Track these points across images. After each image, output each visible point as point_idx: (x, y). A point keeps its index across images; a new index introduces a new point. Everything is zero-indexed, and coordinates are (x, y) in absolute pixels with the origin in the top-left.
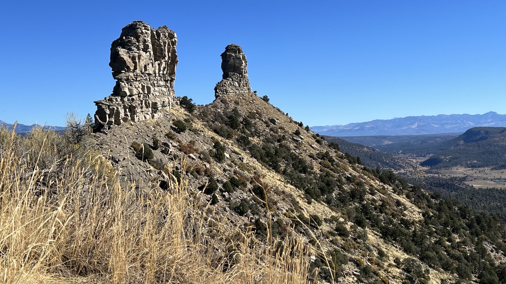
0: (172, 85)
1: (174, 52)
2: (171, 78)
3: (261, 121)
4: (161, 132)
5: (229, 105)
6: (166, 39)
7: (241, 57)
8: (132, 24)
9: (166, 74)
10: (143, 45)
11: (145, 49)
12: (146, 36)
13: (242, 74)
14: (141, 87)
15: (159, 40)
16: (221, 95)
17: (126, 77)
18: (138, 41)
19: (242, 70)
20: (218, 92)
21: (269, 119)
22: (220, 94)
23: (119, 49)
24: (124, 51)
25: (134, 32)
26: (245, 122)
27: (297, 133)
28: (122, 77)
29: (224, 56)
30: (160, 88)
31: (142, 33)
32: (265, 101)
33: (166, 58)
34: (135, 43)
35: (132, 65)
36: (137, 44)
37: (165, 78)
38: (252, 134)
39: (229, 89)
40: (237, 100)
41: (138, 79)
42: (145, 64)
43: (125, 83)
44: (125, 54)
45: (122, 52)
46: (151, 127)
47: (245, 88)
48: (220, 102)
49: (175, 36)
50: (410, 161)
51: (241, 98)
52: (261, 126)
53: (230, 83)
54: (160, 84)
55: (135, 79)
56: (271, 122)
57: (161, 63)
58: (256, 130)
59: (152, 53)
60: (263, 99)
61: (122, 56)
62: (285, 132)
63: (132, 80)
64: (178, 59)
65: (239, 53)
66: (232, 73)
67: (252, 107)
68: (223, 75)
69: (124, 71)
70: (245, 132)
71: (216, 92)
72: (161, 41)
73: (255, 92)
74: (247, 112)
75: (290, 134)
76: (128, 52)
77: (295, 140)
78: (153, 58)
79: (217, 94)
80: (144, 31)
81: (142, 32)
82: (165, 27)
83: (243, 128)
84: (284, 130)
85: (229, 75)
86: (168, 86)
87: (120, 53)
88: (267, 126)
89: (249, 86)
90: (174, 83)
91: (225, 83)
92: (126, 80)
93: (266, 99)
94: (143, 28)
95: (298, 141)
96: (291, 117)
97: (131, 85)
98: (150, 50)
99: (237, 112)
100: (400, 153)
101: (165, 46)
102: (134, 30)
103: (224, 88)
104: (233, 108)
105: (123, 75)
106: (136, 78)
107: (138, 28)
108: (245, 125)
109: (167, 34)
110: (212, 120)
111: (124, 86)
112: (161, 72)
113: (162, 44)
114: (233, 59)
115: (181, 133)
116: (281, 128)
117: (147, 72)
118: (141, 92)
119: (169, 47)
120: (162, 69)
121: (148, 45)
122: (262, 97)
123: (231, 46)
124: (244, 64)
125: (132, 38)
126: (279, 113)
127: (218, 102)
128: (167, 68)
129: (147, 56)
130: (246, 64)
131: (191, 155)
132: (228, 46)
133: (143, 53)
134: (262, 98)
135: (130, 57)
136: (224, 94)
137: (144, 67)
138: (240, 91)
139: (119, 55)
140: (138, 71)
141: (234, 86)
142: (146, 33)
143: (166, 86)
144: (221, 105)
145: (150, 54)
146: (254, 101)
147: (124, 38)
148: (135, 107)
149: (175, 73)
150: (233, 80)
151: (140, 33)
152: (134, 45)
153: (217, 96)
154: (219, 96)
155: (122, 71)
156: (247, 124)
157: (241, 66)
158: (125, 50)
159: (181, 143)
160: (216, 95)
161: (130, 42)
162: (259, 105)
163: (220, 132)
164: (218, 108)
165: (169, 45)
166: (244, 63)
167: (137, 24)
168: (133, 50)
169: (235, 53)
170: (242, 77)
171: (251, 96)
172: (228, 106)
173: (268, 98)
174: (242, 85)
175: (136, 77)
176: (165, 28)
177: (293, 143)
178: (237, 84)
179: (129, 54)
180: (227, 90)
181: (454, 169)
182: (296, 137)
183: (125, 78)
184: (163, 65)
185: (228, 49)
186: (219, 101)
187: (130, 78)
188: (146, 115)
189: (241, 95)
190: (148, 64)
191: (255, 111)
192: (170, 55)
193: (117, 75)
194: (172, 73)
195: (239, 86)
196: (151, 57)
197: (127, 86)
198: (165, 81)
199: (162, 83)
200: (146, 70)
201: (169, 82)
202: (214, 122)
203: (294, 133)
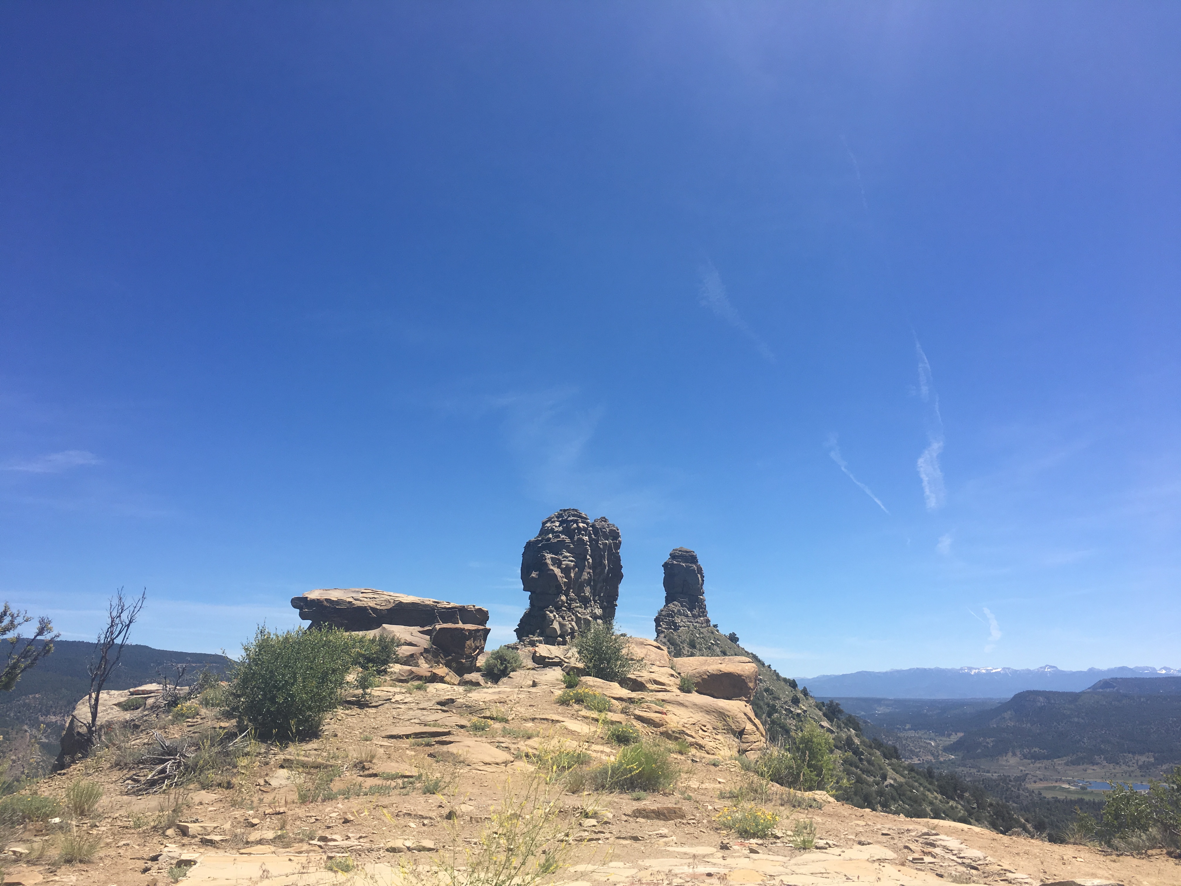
1: (618, 560)
2: (612, 603)
6: (606, 538)
7: (696, 570)
9: (604, 596)
10: (579, 549)
12: (585, 534)
13: (697, 596)
14: (575, 620)
15: (596, 541)
19: (697, 590)
22: (665, 629)
23: (546, 554)
24: (552, 558)
27: (796, 700)
29: (668, 566)
32: (732, 642)
33: (605, 569)
37: (602, 604)
39: (678, 621)
44: (554, 564)
47: (702, 619)
50: (927, 743)
53: (678, 610)
54: (596, 614)
59: (590, 561)
60: (728, 637)
61: (551, 567)
64: (623, 572)
65: (693, 562)
66: (681, 594)
68: (666, 597)
71: (658, 625)
72: (599, 542)
73: (715, 626)
77: (792, 712)
78: (591, 571)
79: (660, 628)
80: (581, 525)
81: (578, 527)
85: (676, 597)
87: (547, 561)
89: (707, 616)
91: (673, 611)
92: (555, 608)
93: (733, 638)
94: (580, 520)
96: (775, 671)
97: (563, 617)
98: (588, 556)
100: (907, 727)
101: (604, 551)
102: (566, 523)
103: (671, 619)
106: (570, 605)
107: (572, 521)
109: (608, 530)
114: (684, 571)
116: (767, 690)
117: (582, 594)
118: (576, 628)
119: (610, 552)
123: (679, 551)
124: (700, 581)
125: (564, 537)
128: (606, 586)
130: (703, 581)
132: (674, 550)
134: (726, 635)
135: (561, 568)
136: (671, 629)
137: (579, 586)
138: (695, 625)
139: (546, 564)
140: (571, 592)
141: (684, 615)
142: (585, 529)
143: (603, 618)
149: (617, 596)
150: (682, 606)
153: (659, 633)
154: (662, 632)
157: (696, 582)
158: (554, 556)
161: (560, 542)
165: (610, 549)
167: (569, 514)
168: (566, 557)
169: (686, 561)
170: (696, 602)
171: (712, 633)
173: (737, 637)
174: (697, 613)
176: (603, 521)
178: (689, 612)
179: (559, 564)
180: (676, 623)
181: (1002, 761)
182: (793, 707)
185: (674, 555)
186: (665, 640)
187: (561, 604)
189: (697, 631)
192: (611, 565)
194: (613, 595)
195: (693, 615)
196: (589, 569)
198: (602, 608)
200: (581, 590)
203: (790, 701)
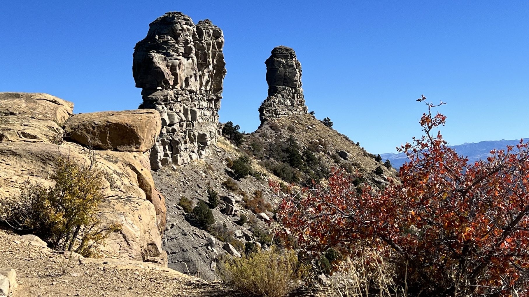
0: (218, 107)
1: (221, 57)
2: (217, 96)
3: (327, 155)
4: (216, 179)
5: (282, 132)
6: (210, 38)
7: (295, 65)
8: (164, 17)
9: (210, 90)
10: (183, 48)
11: (186, 55)
12: (188, 34)
13: (295, 88)
14: (182, 111)
15: (200, 41)
16: (268, 119)
17: (164, 96)
18: (178, 42)
19: (295, 82)
20: (264, 115)
21: (337, 151)
22: (268, 117)
23: (153, 54)
24: (159, 57)
25: (170, 28)
26: (306, 157)
27: (379, 172)
28: (158, 97)
29: (270, 63)
30: (202, 111)
31: (182, 30)
32: (327, 126)
33: (210, 66)
34: (174, 46)
35: (172, 78)
36: (177, 46)
37: (209, 97)
38: (318, 174)
39: (279, 110)
40: (291, 124)
41: (179, 100)
42: (186, 76)
43: (164, 106)
44: (161, 62)
45: (158, 58)
46: (201, 172)
47: (300, 107)
48: (269, 129)
49: (222, 35)
51: (296, 122)
52: (329, 163)
53: (279, 101)
54: (202, 106)
55: (175, 100)
56: (340, 156)
57: (204, 74)
58: (323, 168)
59: (195, 59)
60: (324, 123)
61: (158, 65)
62: (361, 170)
63: (172, 102)
64: (226, 68)
65: (292, 58)
66: (281, 87)
67: (312, 135)
68: (269, 90)
69: (160, 88)
70: (309, 172)
71: (262, 114)
72: (203, 42)
73: (312, 113)
74: (306, 142)
75: (369, 174)
76: (165, 59)
77: (376, 181)
78: (196, 68)
79: (264, 117)
80: (185, 26)
81: (183, 28)
82: (207, 21)
83: (305, 165)
84: (360, 167)
85: (277, 90)
86: (212, 108)
87: (155, 60)
88: (335, 162)
89: (305, 104)
90: (221, 103)
91: (274, 102)
92: (164, 101)
93: (327, 123)
94: (184, 22)
95: (381, 182)
96: (363, 148)
97: (171, 109)
98: (193, 55)
99: (295, 143)
101: (208, 50)
102: (171, 25)
103: (273, 108)
104: (288, 137)
105: (159, 94)
106: (177, 98)
107: (177, 23)
108: (307, 161)
109: (211, 31)
110: (265, 155)
111: (162, 110)
112: (203, 88)
113: (205, 46)
114: (284, 67)
115: (241, 179)
116: (355, 164)
117: (189, 88)
118: (184, 118)
119: (214, 50)
120: (204, 83)
121: (190, 47)
122: (322, 120)
123: (279, 49)
124: (298, 74)
125: (169, 38)
126: (347, 143)
127: (267, 129)
128: (212, 81)
129: (189, 64)
130: (301, 74)
131: (263, 214)
132: (275, 49)
133: (184, 60)
134: (322, 122)
135: (167, 66)
136: (273, 117)
137: (185, 81)
138: (294, 112)
139: (154, 63)
140: (178, 87)
141: (284, 104)
142: (188, 30)
143: (209, 108)
144: (271, 133)
145: (193, 60)
146: (314, 126)
147: (157, 37)
148: (177, 143)
149: (222, 89)
150: (283, 97)
151: (180, 30)
152: (173, 48)
153: (263, 121)
154: (266, 120)
155: (158, 88)
156: (310, 160)
157: (295, 76)
158: (161, 55)
159: (247, 196)
160: (261, 118)
161: (166, 43)
162: (320, 131)
163: (282, 173)
164: (268, 138)
165: (214, 47)
166: (298, 72)
167: (173, 17)
168: (172, 56)
169: (286, 58)
170: (295, 93)
171: (309, 119)
172: (281, 134)
173: (331, 121)
174: (295, 103)
175: (176, 96)
176: (207, 23)
177: (374, 186)
178: (289, 102)
179: (166, 62)
180: (277, 112)
182: (377, 177)
183: (162, 97)
184: (206, 77)
185: (275, 53)
186: (267, 126)
187: (169, 97)
188: (191, 154)
189: (296, 118)
190: (191, 77)
191: (318, 141)
192: (215, 62)
193: (151, 94)
194: (218, 89)
195: (292, 104)
196: (195, 66)
197: (166, 111)
198: (208, 100)
199: (205, 104)
200: (187, 84)
201: (213, 102)
202: (268, 158)
203: (375, 172)
